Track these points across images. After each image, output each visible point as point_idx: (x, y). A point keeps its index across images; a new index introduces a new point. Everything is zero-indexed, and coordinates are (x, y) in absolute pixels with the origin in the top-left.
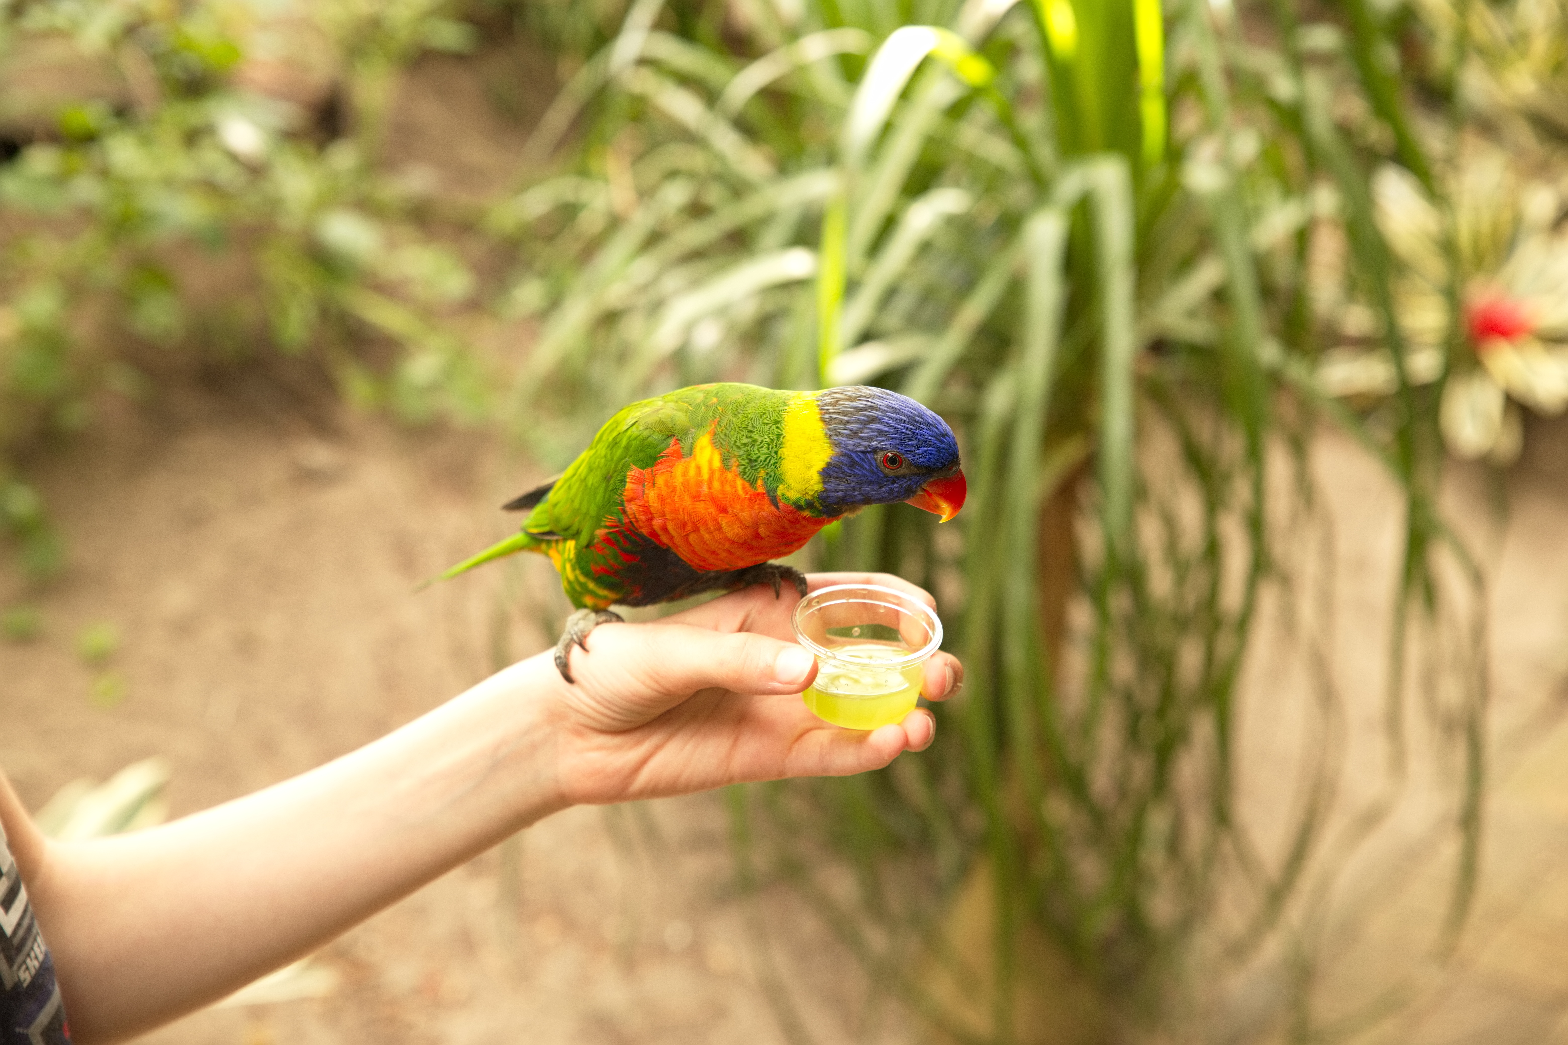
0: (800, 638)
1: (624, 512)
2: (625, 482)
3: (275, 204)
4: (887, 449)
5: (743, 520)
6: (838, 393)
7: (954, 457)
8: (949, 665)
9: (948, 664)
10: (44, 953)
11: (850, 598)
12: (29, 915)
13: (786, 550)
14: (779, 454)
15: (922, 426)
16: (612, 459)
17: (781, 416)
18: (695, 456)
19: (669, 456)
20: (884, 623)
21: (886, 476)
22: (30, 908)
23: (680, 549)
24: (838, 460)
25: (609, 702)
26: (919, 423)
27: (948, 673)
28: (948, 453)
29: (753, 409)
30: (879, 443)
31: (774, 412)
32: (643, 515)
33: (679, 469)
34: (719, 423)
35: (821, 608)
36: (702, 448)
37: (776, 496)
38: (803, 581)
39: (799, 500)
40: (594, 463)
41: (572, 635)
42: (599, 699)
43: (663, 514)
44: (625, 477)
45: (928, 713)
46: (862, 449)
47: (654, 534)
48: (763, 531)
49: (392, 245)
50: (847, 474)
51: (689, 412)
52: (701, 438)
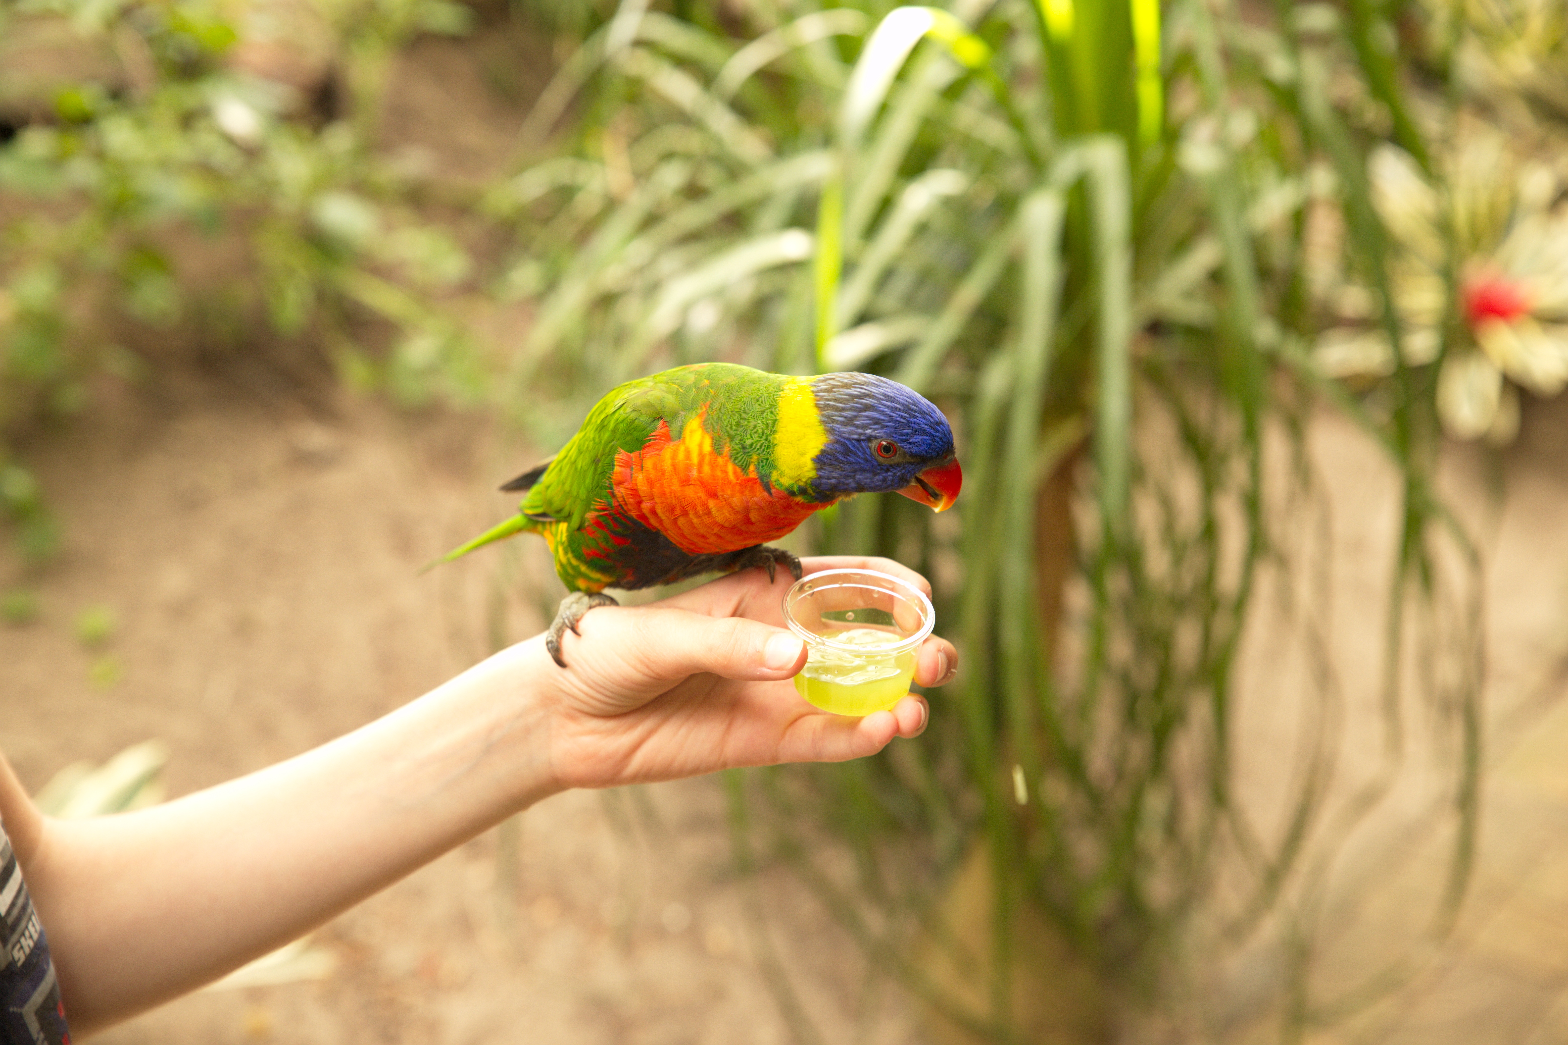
0: (790, 624)
1: (613, 495)
2: (613, 465)
3: (271, 187)
4: (881, 437)
5: (733, 505)
6: (833, 379)
7: (949, 446)
8: (943, 651)
9: (941, 649)
10: (38, 932)
11: (843, 583)
12: (23, 894)
13: (777, 534)
14: (772, 439)
15: (917, 414)
16: (600, 442)
17: (775, 401)
18: (684, 440)
19: (656, 439)
20: (879, 608)
21: (880, 465)
22: (25, 887)
23: (669, 532)
24: (832, 447)
25: (601, 687)
26: (914, 411)
27: (941, 659)
28: (943, 441)
29: (747, 393)
30: (874, 431)
31: (769, 397)
32: (632, 498)
33: (667, 453)
34: (711, 407)
35: (813, 593)
36: (691, 432)
37: (768, 482)
38: (798, 566)
39: (792, 486)
40: (584, 446)
41: (563, 619)
42: (591, 683)
43: (652, 497)
44: (613, 460)
45: (920, 700)
46: (856, 437)
47: (643, 517)
48: (754, 516)
49: (388, 227)
50: (841, 462)
51: (680, 394)
52: (691, 421)
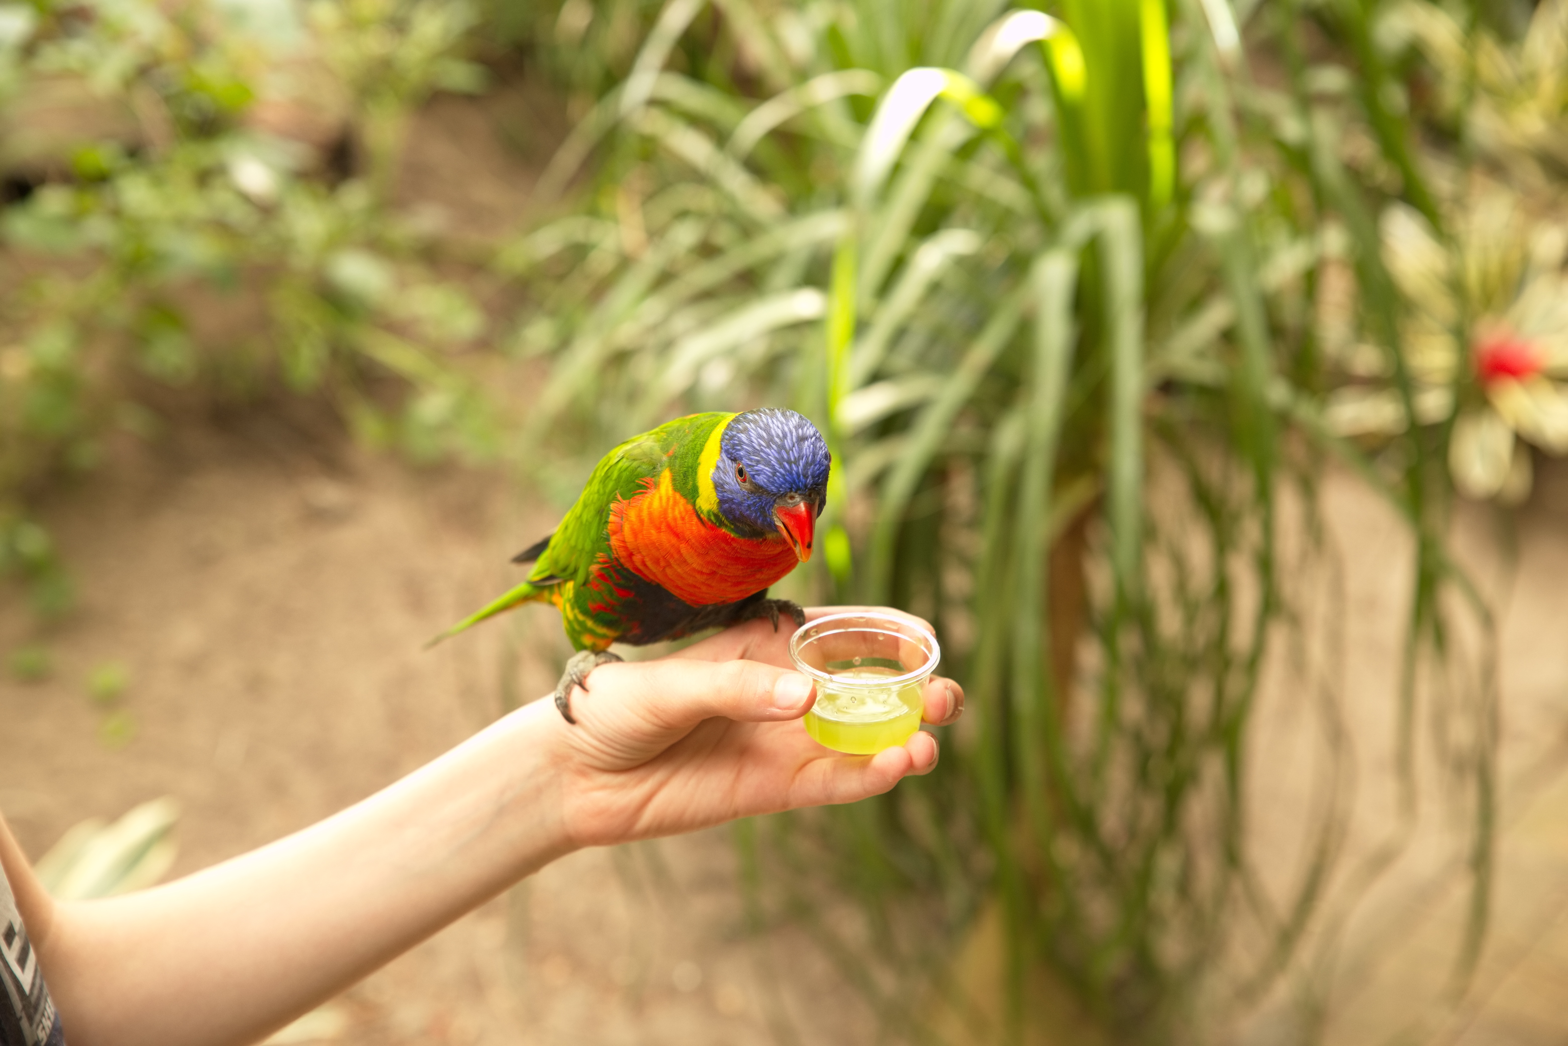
0: (799, 665)
1: (610, 547)
2: (610, 515)
8: (949, 690)
9: (947, 688)
10: (54, 1014)
11: (848, 628)
20: (885, 651)
33: (649, 499)
35: (819, 637)
38: (800, 614)
40: (589, 501)
41: (571, 676)
45: (931, 735)
49: (403, 285)
